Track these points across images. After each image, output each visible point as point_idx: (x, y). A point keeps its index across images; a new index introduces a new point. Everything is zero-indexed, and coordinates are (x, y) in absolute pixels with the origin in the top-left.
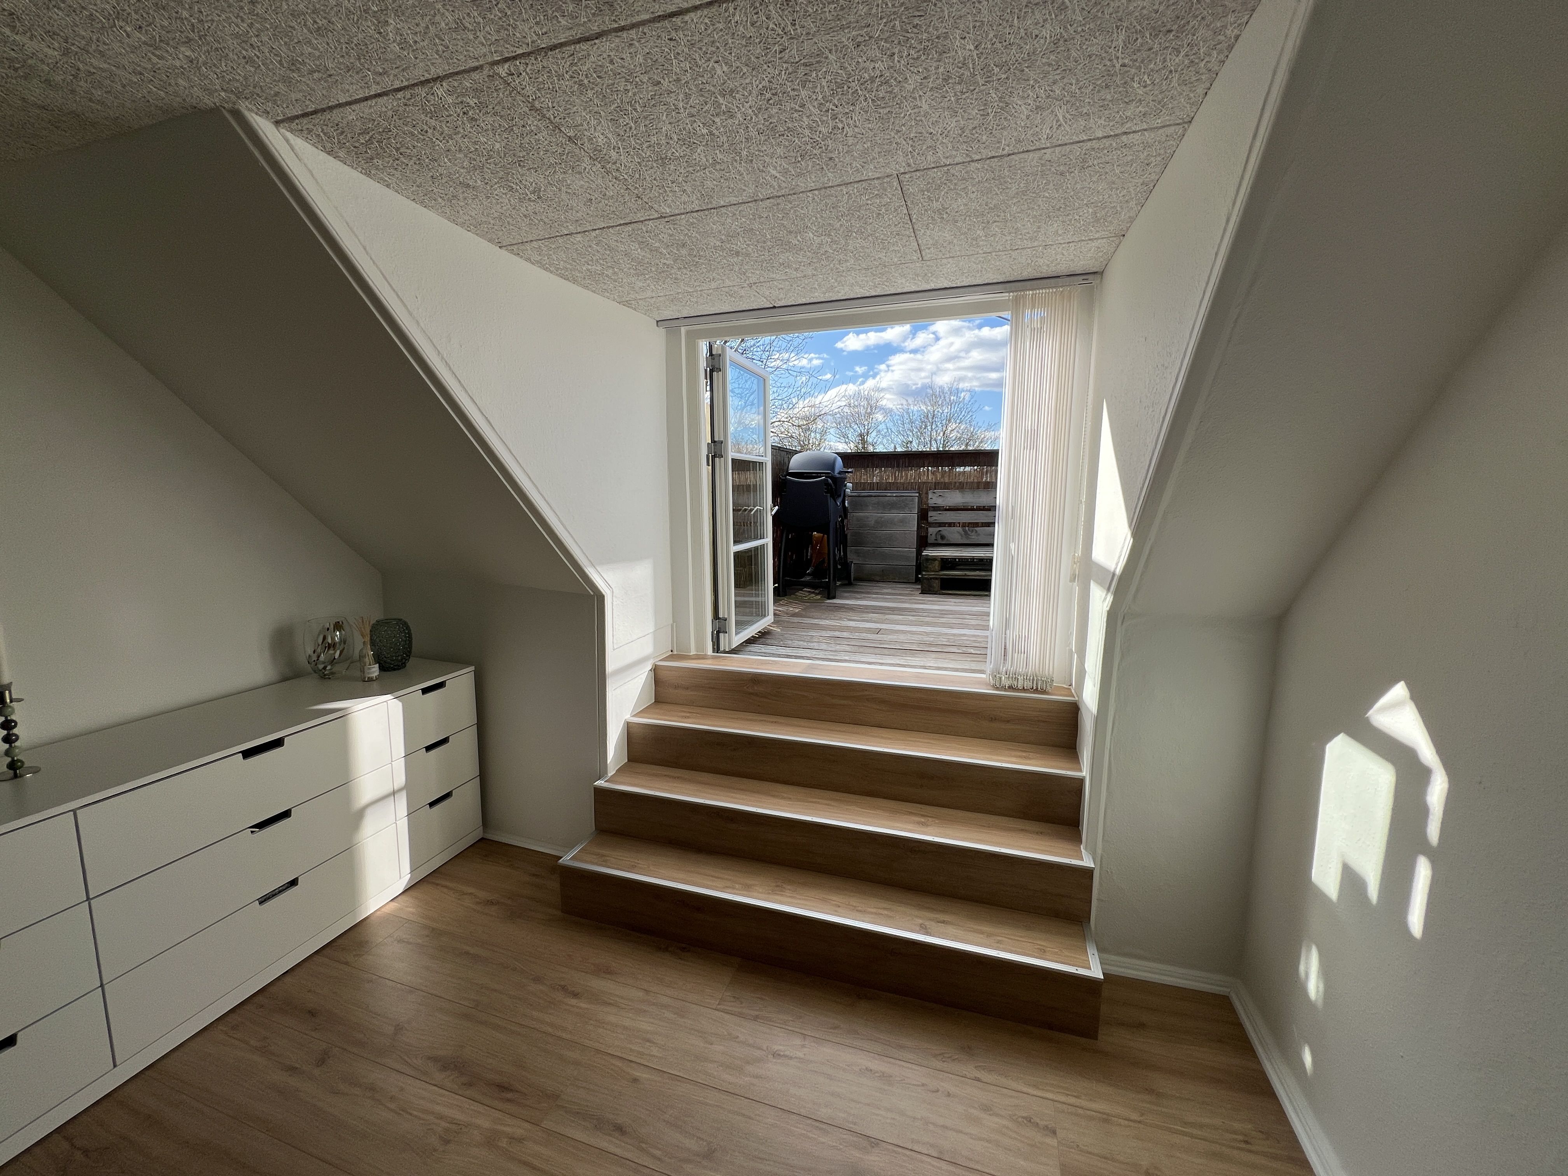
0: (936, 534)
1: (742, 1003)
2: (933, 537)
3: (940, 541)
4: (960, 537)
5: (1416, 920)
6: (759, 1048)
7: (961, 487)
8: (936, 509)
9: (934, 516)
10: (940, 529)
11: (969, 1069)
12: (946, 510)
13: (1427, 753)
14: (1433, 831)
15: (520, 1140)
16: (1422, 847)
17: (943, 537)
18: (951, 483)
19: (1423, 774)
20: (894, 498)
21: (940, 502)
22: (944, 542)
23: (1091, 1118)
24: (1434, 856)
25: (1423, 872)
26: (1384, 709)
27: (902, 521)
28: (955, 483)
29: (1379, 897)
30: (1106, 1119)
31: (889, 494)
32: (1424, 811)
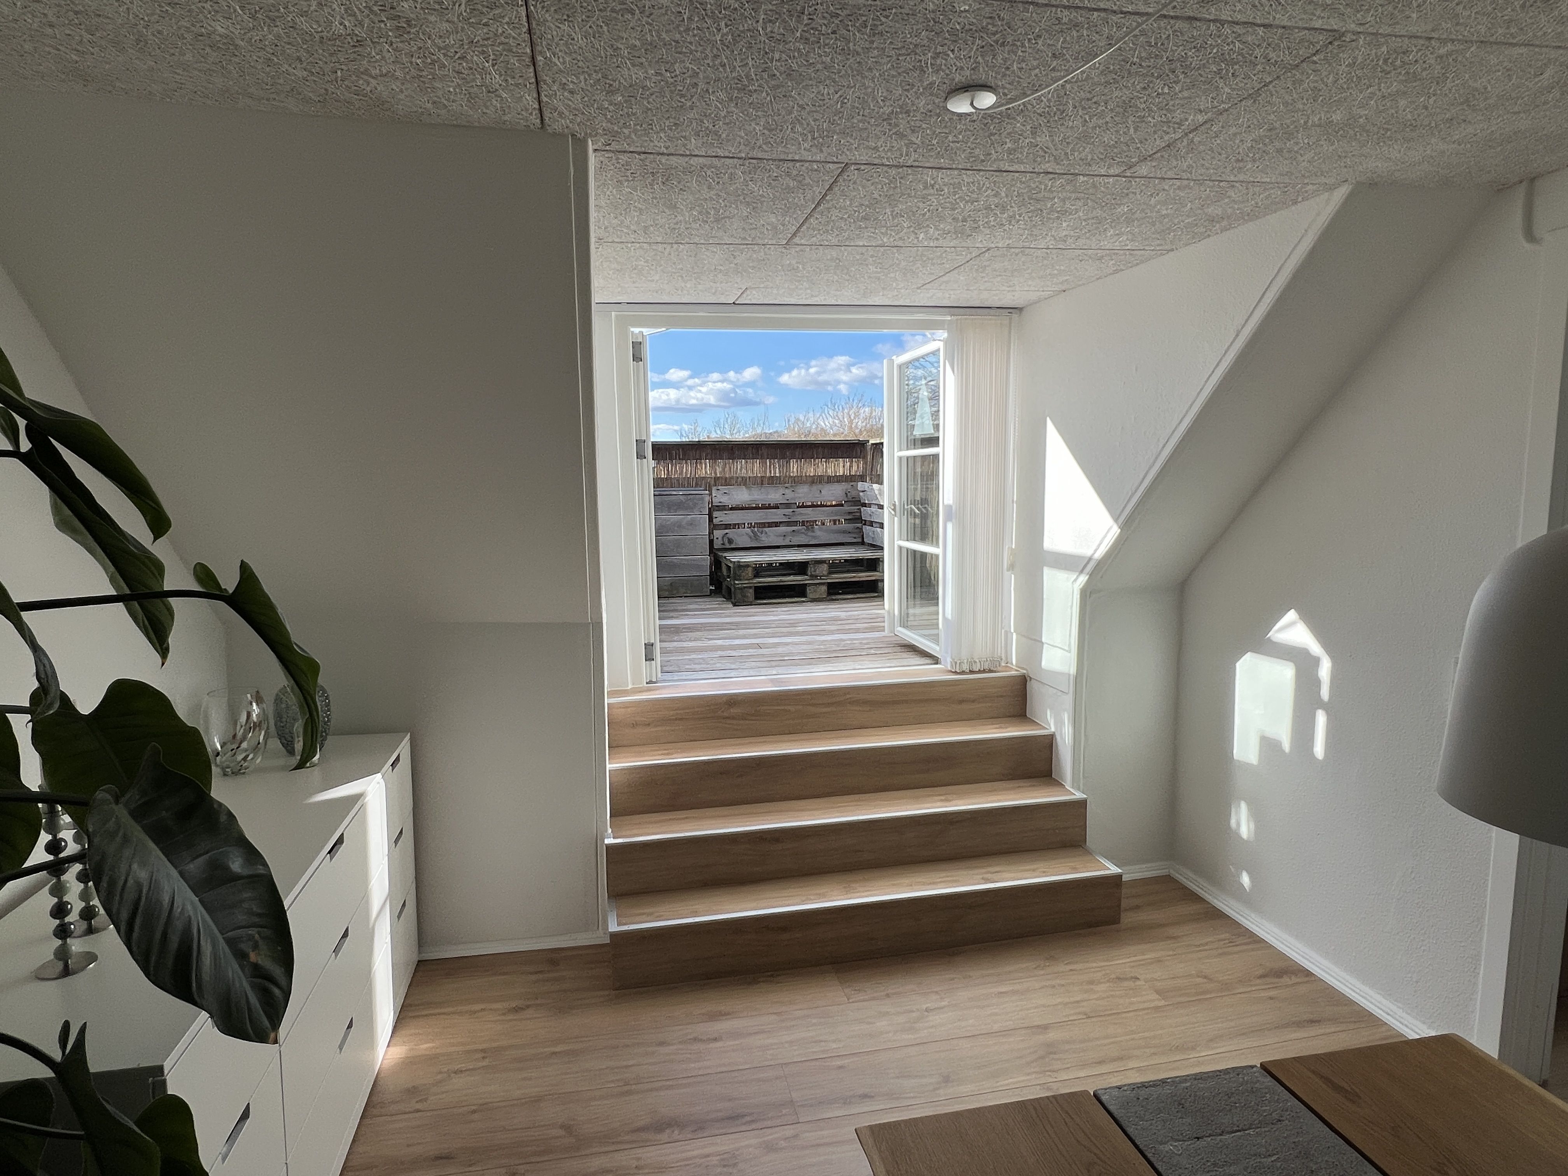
0: (723, 538)
1: (865, 991)
2: (720, 542)
3: (728, 546)
4: (749, 540)
5: (1319, 749)
6: (913, 1011)
7: (744, 482)
8: (722, 508)
9: (720, 517)
10: (727, 531)
11: (1062, 967)
12: (732, 509)
13: (1315, 648)
14: (1325, 693)
15: (796, 1136)
16: (1320, 704)
17: (730, 541)
18: (732, 478)
19: (1316, 661)
20: (681, 497)
21: (725, 500)
22: (733, 546)
23: (1152, 963)
24: (1326, 707)
25: (1321, 719)
26: (1280, 630)
27: (691, 524)
28: (738, 478)
29: (1291, 748)
30: (1159, 961)
31: (674, 493)
32: (1318, 683)
